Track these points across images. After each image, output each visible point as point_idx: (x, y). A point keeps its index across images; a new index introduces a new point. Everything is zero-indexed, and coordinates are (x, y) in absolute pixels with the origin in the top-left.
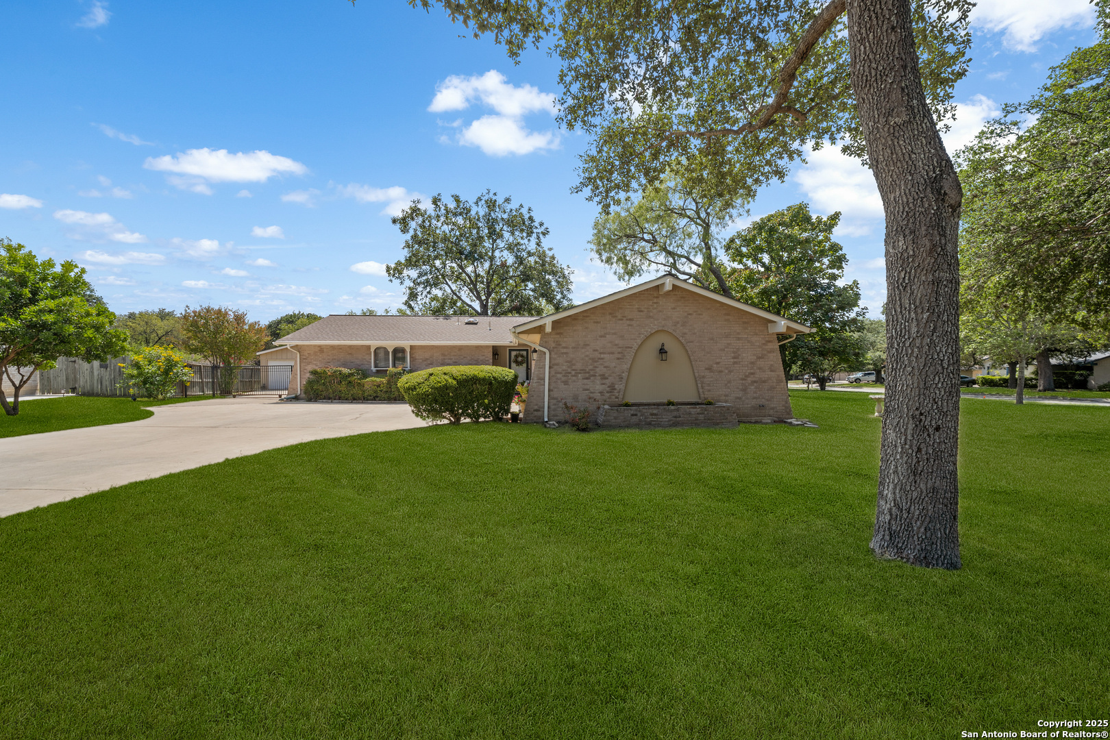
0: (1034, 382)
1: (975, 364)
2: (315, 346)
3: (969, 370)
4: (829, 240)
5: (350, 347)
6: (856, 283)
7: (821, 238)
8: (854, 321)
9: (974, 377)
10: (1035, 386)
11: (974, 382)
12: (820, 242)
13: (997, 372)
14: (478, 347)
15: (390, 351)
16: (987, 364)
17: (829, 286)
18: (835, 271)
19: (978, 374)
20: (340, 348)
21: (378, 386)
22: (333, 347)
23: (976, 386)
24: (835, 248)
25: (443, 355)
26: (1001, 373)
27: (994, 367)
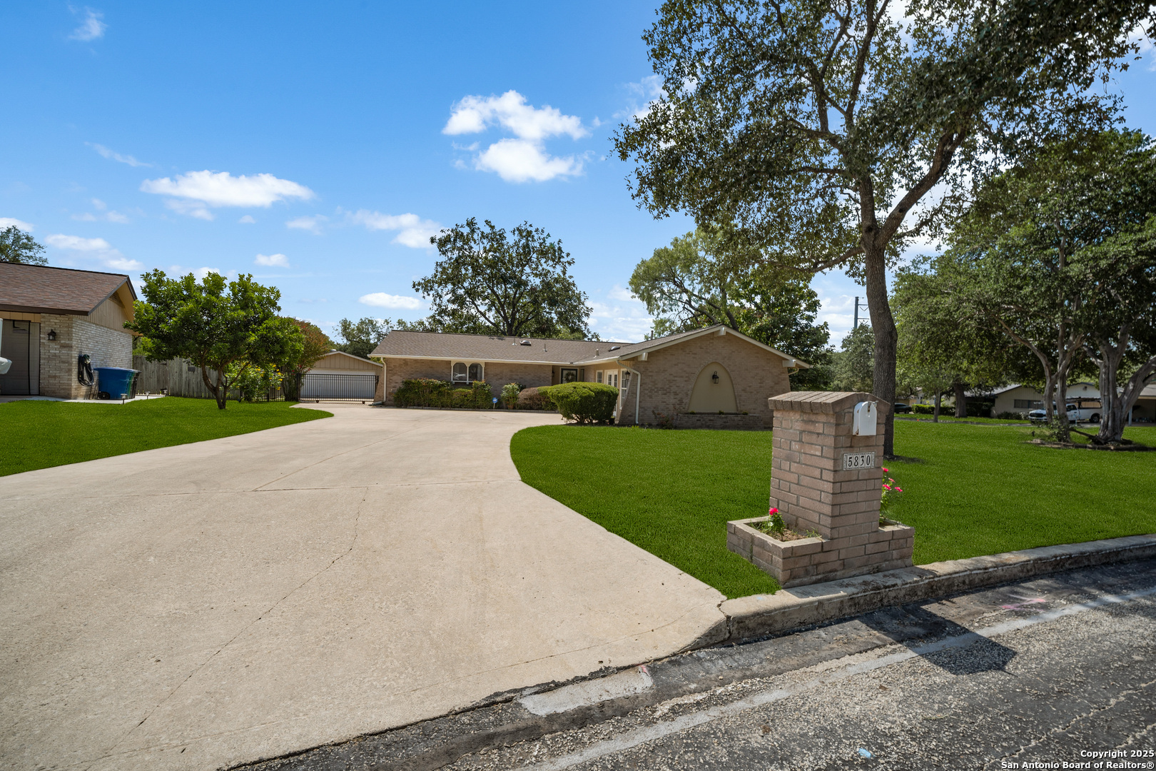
0: (954, 410)
1: (912, 394)
2: (400, 359)
3: (907, 400)
4: (808, 287)
5: (432, 361)
6: (826, 324)
7: (801, 285)
8: (824, 355)
9: (911, 406)
10: (953, 414)
11: (910, 409)
12: (801, 288)
13: (928, 402)
14: (540, 366)
15: (468, 366)
16: (921, 395)
17: (806, 326)
18: (811, 314)
19: (914, 403)
20: (422, 362)
21: (466, 396)
22: (416, 361)
23: (912, 413)
24: (812, 294)
25: (511, 371)
26: (930, 403)
27: (926, 397)
